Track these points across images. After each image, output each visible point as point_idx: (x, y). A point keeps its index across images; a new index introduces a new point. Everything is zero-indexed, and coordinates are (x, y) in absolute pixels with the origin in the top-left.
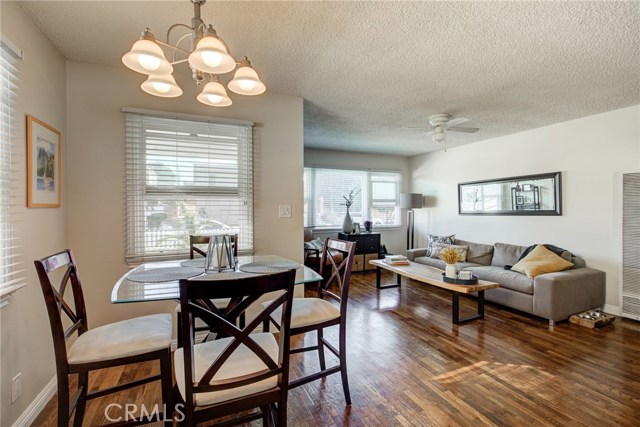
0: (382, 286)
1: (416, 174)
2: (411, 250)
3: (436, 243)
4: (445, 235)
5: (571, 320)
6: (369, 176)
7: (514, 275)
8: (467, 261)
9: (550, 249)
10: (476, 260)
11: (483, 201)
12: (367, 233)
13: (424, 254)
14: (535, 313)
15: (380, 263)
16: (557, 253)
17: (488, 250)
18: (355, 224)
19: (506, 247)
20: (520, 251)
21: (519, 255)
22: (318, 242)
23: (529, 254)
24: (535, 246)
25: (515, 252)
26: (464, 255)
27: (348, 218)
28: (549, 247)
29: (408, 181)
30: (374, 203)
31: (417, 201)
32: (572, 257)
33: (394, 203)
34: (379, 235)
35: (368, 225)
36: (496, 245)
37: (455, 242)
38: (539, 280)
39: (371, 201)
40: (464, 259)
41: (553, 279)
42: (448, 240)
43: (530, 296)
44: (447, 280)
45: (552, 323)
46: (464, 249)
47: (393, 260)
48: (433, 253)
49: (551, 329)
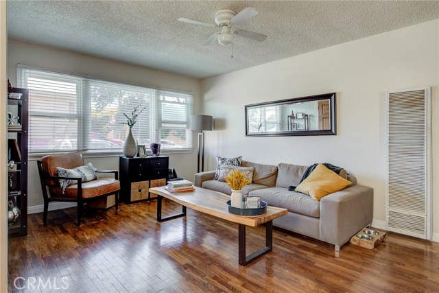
0: (162, 218)
1: (207, 97)
2: (201, 174)
3: (224, 165)
4: (233, 156)
5: (352, 241)
6: (158, 95)
7: (299, 196)
8: (253, 182)
9: (329, 168)
10: (262, 181)
11: (265, 126)
12: (154, 156)
13: (212, 177)
14: (321, 238)
15: (162, 190)
16: (335, 171)
17: (273, 171)
18: (139, 147)
19: (289, 167)
20: (302, 171)
21: (301, 175)
22: (89, 168)
23: (312, 174)
24: (315, 165)
25: (297, 172)
26: (250, 176)
27: (131, 139)
28: (328, 166)
29: (199, 103)
30: (163, 125)
31: (207, 123)
32: (347, 176)
33: (185, 126)
34: (167, 159)
35: (156, 147)
36: (280, 165)
37: (242, 164)
38: (325, 202)
39: (160, 122)
40: (250, 181)
41: (338, 200)
42: (235, 162)
43: (316, 220)
44: (233, 210)
45: (337, 248)
46: (251, 171)
47: (175, 186)
48: (221, 176)
49: (337, 254)
